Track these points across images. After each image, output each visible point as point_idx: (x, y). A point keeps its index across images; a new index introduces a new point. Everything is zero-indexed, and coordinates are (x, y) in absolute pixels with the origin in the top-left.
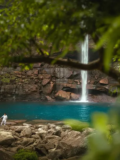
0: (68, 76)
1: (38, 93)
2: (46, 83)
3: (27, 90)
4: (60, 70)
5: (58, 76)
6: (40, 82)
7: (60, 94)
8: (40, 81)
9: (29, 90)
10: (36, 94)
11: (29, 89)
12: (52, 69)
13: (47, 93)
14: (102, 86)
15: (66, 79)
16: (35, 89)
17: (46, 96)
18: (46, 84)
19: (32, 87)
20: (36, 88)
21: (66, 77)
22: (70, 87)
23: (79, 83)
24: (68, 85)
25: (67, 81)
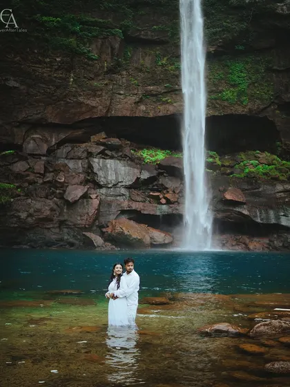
0: (129, 181)
1: (56, 225)
2: (79, 196)
3: (23, 215)
4: (106, 166)
5: (102, 181)
6: (60, 193)
7: (124, 229)
8: (58, 191)
9: (30, 215)
10: (49, 229)
11: (31, 211)
12: (81, 161)
13: (81, 226)
14: (231, 208)
15: (123, 191)
16: (48, 213)
17: (88, 234)
18: (77, 199)
19: (38, 205)
20: (52, 210)
21: (123, 184)
22: (140, 211)
23: (163, 201)
24: (135, 206)
25: (127, 194)
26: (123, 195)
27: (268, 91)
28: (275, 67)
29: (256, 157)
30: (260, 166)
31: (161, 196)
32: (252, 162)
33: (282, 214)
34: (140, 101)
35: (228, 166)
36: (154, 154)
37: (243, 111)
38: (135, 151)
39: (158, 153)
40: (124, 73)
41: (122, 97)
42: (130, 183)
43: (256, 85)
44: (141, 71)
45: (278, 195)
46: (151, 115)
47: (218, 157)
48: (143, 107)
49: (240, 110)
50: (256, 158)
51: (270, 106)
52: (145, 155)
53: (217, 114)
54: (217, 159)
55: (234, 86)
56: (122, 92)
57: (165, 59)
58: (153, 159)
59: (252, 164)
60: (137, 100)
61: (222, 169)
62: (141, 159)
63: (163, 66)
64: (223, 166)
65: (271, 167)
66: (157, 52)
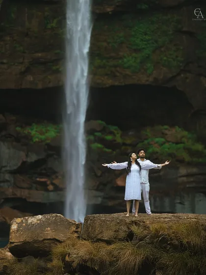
15: (7, 176)
21: (8, 168)
22: (25, 199)
23: (51, 187)
24: (19, 193)
25: (12, 180)
26: (7, 181)
27: (177, 57)
28: (184, 29)
29: (163, 133)
30: (167, 145)
31: (49, 182)
32: (157, 140)
33: (178, 201)
34: (27, 71)
35: (130, 145)
36: (44, 130)
37: (147, 81)
38: (22, 127)
39: (48, 128)
40: (8, 38)
41: (5, 66)
42: (15, 168)
43: (163, 49)
44: (27, 35)
45: (180, 180)
46: (40, 87)
47: (120, 132)
48: (30, 78)
49: (144, 79)
50: (163, 135)
51: (179, 74)
52: (33, 133)
53: (116, 83)
54: (118, 136)
55: (137, 51)
56: (5, 61)
57: (55, 21)
58: (43, 137)
59: (157, 143)
60: (23, 69)
61: (123, 148)
62: (29, 137)
63: (52, 29)
64: (124, 144)
65: (179, 146)
66: (46, 14)
